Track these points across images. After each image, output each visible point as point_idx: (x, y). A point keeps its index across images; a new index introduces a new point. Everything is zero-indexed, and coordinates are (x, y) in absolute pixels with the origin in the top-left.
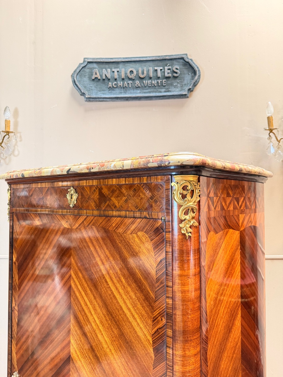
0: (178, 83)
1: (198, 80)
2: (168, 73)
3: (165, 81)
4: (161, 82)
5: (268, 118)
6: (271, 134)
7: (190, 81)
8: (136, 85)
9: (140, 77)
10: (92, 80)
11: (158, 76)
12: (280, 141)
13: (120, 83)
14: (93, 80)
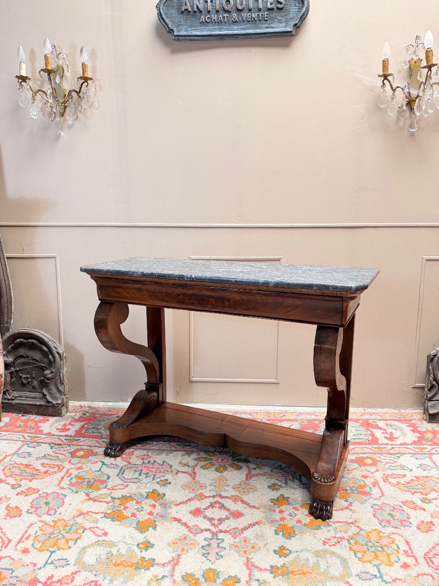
0: (283, 16)
1: (306, 14)
2: (271, 4)
3: (267, 14)
4: (262, 15)
5: (384, 61)
6: (386, 81)
7: (297, 14)
8: (233, 19)
9: (239, 8)
10: (180, 12)
11: (259, 8)
12: (395, 89)
13: (214, 17)
14: (182, 12)
